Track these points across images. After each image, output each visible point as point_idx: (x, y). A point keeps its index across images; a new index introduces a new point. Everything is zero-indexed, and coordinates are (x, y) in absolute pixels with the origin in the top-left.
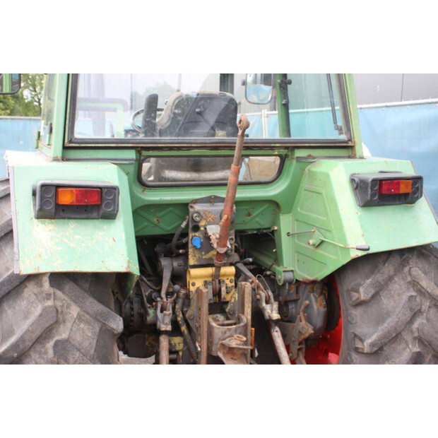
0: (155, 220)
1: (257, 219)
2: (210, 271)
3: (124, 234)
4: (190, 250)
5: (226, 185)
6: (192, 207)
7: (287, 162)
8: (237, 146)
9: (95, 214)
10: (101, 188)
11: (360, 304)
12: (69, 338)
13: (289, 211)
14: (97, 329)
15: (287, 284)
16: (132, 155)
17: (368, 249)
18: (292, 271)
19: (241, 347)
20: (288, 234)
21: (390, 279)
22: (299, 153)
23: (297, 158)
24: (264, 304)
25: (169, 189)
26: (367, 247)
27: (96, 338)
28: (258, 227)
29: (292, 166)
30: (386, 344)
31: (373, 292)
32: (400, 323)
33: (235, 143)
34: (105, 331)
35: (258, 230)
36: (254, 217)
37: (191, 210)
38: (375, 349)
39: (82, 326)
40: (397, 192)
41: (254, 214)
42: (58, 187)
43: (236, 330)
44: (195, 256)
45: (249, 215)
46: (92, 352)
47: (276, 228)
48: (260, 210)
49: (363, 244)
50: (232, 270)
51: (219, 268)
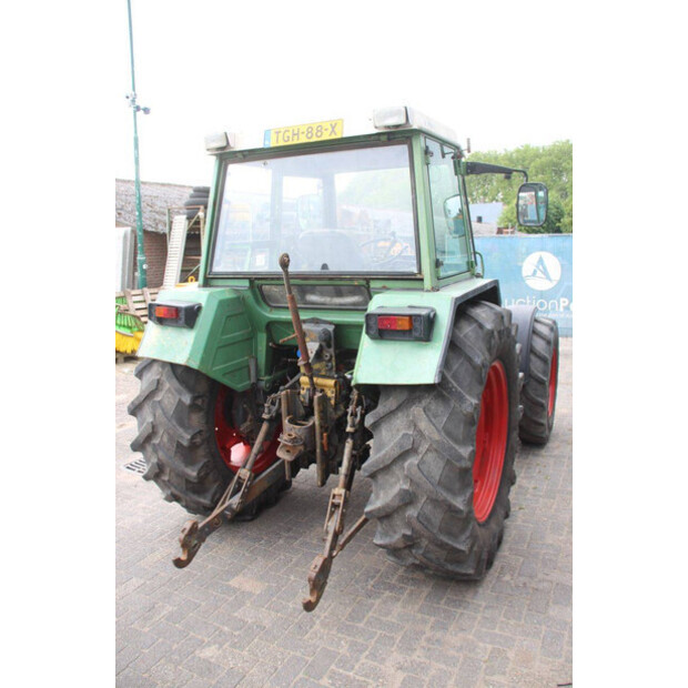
3: (193, 339)
10: (177, 307)
12: (161, 401)
14: (178, 400)
16: (247, 283)
22: (375, 285)
23: (372, 288)
24: (349, 417)
39: (169, 395)
40: (393, 328)
46: (172, 412)
50: (331, 382)
51: (311, 378)
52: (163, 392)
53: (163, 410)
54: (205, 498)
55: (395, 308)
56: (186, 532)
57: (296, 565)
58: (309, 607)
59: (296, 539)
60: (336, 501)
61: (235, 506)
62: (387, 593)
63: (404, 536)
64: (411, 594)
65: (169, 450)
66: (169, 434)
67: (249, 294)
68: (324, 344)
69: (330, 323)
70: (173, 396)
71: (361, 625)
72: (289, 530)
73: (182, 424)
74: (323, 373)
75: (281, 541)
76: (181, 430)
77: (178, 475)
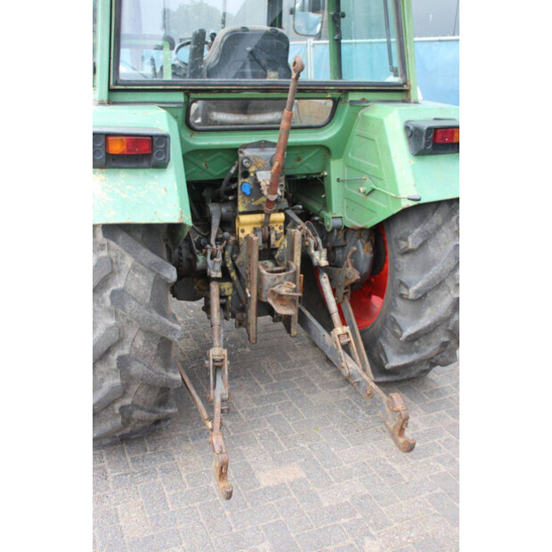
0: (204, 165)
1: (307, 164)
2: (259, 217)
3: (175, 183)
4: (240, 197)
5: (278, 129)
6: (241, 152)
7: (340, 105)
8: (291, 88)
9: (145, 164)
10: (151, 136)
11: (407, 252)
12: (125, 288)
13: (340, 156)
14: (152, 279)
15: (336, 231)
16: (180, 97)
17: (419, 200)
18: (341, 217)
19: (291, 294)
20: (338, 180)
21: (438, 228)
22: (353, 97)
23: (351, 101)
24: (313, 251)
25: (218, 133)
26: (418, 198)
27: (151, 287)
28: (308, 172)
29: (345, 110)
30: (430, 290)
31: (421, 241)
32: (444, 271)
33: (289, 86)
34: (159, 280)
35: (308, 175)
36: (305, 162)
37: (241, 155)
38: (420, 295)
39: (137, 275)
40: (451, 141)
41: (304, 159)
42: (107, 135)
43: (285, 278)
44: (244, 203)
45: (299, 159)
46: (148, 300)
47: (326, 174)
48: (310, 155)
49: (414, 194)
50: (282, 216)
51: (268, 216)
57: (283, 433)
60: (345, 340)
65: (145, 356)
66: (149, 333)
76: (168, 322)
77: (151, 387)
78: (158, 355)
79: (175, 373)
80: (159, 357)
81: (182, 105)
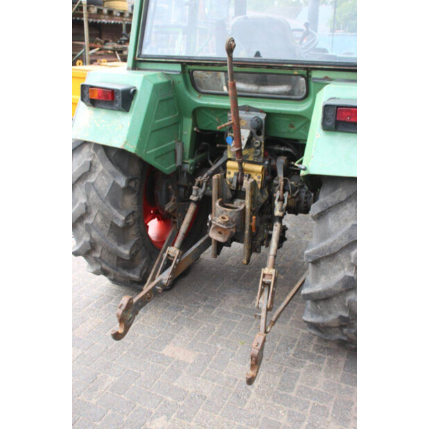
0: (217, 119)
1: (301, 131)
4: (228, 147)
10: (113, 90)
16: (177, 67)
22: (315, 74)
23: (313, 78)
24: (276, 202)
36: (298, 129)
39: (103, 177)
40: (353, 120)
41: (297, 126)
45: (292, 126)
48: (301, 124)
50: (259, 168)
51: (240, 164)
52: (97, 175)
53: (97, 191)
54: (134, 274)
55: (347, 99)
56: (123, 308)
57: (220, 333)
58: (250, 381)
59: (214, 308)
60: (266, 280)
61: (165, 282)
62: (308, 363)
63: (341, 317)
64: (330, 363)
65: (102, 229)
66: (103, 214)
67: (180, 79)
68: (254, 131)
69: (262, 111)
70: (106, 178)
71: (293, 394)
72: (206, 299)
73: (116, 206)
74: (251, 159)
75: (200, 310)
76: (115, 212)
77: (110, 253)
78: (112, 232)
79: (125, 249)
80: (112, 234)
81: (179, 73)
